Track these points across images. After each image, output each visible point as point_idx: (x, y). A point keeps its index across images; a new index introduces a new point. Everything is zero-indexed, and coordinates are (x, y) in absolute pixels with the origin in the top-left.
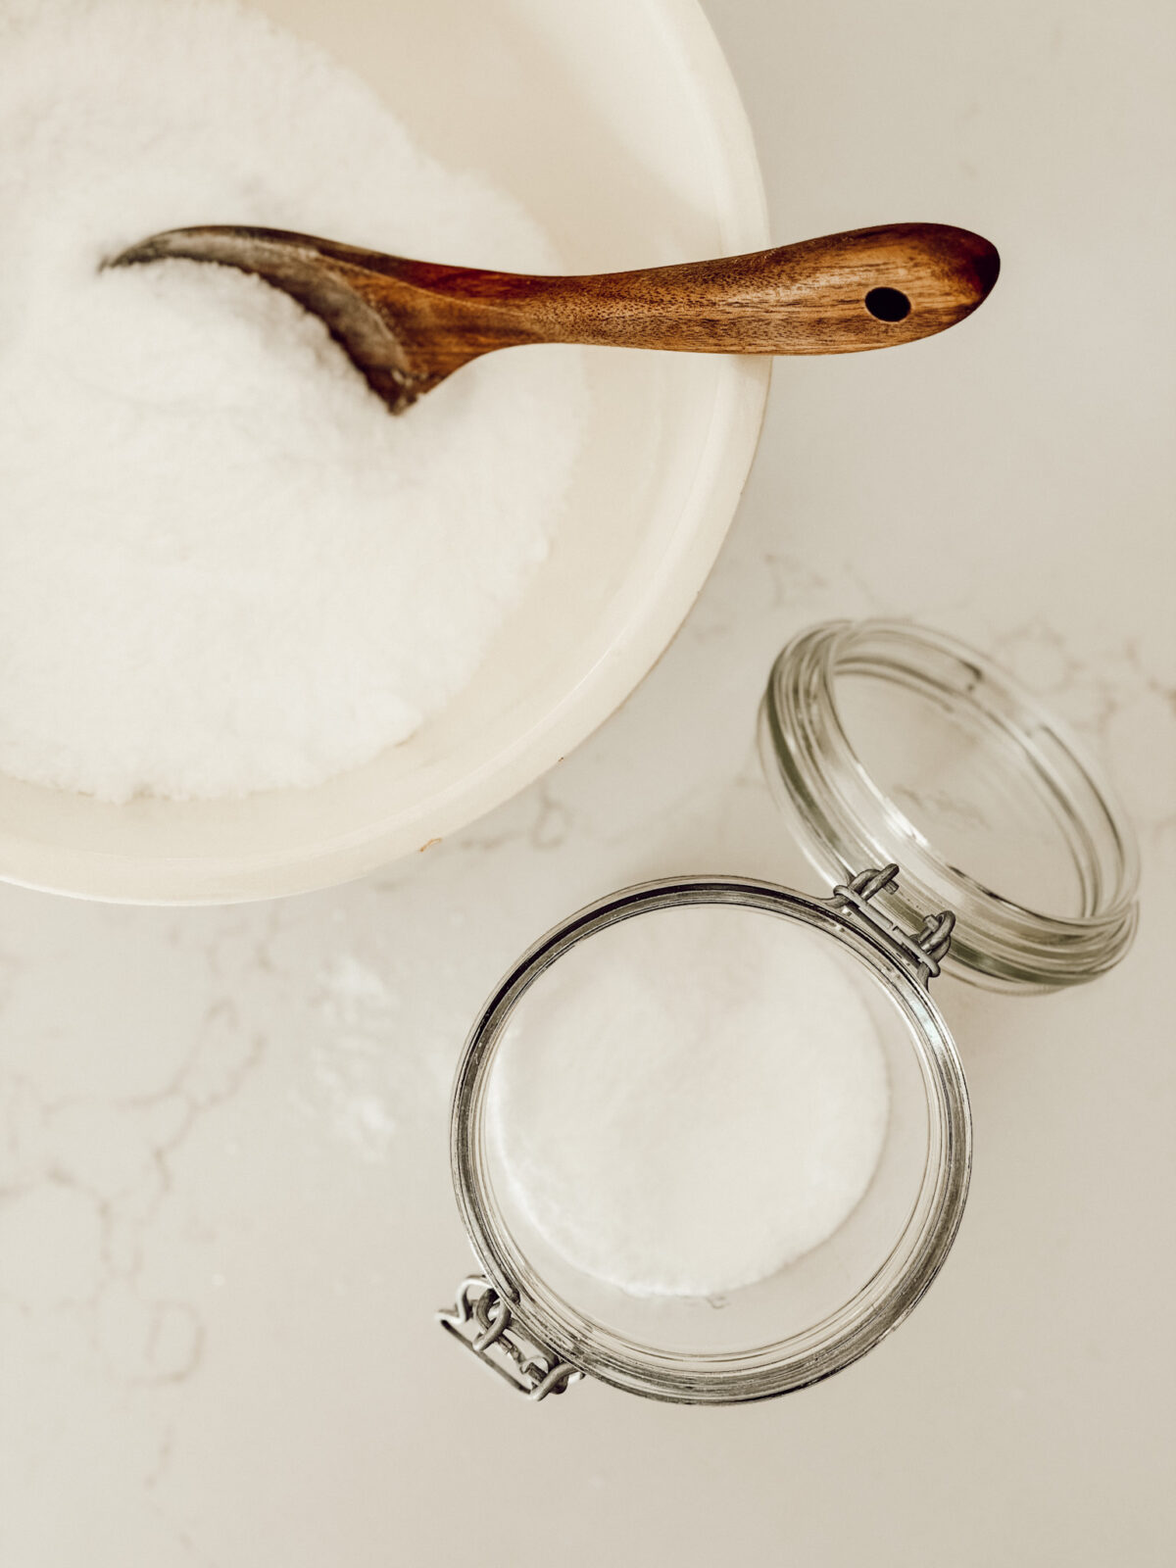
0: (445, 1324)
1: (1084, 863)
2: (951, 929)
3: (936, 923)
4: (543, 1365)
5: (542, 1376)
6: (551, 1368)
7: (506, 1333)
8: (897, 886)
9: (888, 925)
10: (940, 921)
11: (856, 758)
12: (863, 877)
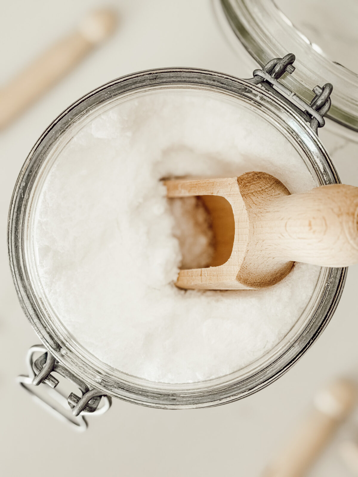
0: (21, 383)
2: (330, 93)
3: (321, 91)
4: (80, 394)
5: (78, 399)
6: (83, 394)
8: (294, 68)
9: (289, 93)
10: (323, 89)
12: (272, 63)
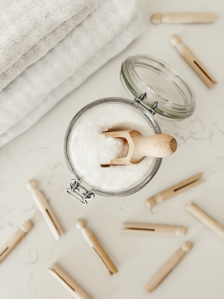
0: (68, 191)
1: (184, 98)
2: (157, 104)
4: (86, 193)
5: (85, 195)
6: (87, 193)
7: (78, 187)
8: (146, 97)
10: (155, 103)
11: (142, 81)
12: (140, 96)
